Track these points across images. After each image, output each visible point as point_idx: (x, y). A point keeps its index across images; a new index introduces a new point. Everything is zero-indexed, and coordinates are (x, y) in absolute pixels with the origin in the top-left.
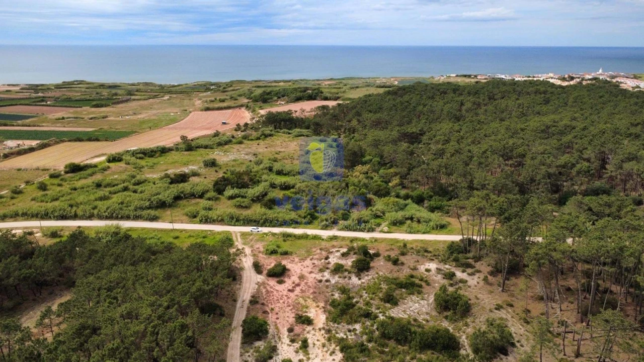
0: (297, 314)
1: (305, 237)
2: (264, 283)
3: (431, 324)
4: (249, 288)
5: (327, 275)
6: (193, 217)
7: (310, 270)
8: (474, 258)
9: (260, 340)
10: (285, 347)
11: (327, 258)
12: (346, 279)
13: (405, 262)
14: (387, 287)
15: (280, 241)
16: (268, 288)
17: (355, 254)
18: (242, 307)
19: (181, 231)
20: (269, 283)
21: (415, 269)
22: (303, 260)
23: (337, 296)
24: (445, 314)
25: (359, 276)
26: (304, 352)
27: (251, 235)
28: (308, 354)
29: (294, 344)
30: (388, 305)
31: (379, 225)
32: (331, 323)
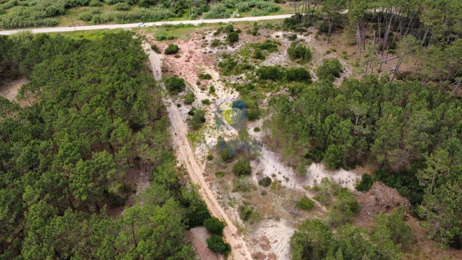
0: (198, 75)
1: (182, 26)
2: (165, 59)
3: (290, 67)
4: (157, 63)
5: (208, 49)
6: (88, 20)
7: (195, 47)
8: (305, 25)
9: (181, 92)
10: (200, 94)
11: (204, 38)
12: (224, 49)
13: (261, 33)
14: (254, 50)
15: (164, 31)
16: (170, 61)
17: (224, 32)
18: (158, 75)
19: (83, 31)
20: (169, 58)
21: (269, 37)
22: (186, 41)
23: (221, 60)
24: (297, 60)
25: (232, 45)
26: (213, 95)
27: (140, 29)
28: (217, 95)
29: (205, 91)
30: (258, 60)
31: (232, 13)
32: (224, 77)
